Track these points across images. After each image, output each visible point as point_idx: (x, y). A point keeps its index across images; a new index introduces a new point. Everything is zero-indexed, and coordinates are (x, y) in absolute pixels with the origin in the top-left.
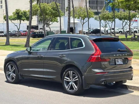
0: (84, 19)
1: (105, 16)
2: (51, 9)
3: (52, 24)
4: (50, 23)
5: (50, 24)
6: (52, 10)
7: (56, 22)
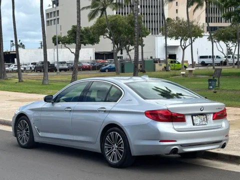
0: (186, 40)
3: (133, 49)
4: (131, 47)
5: (130, 49)
6: (130, 25)
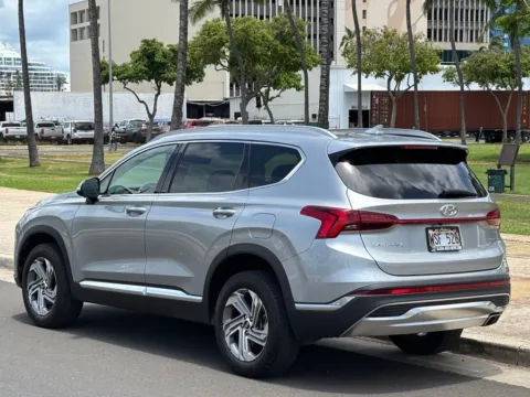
0: (402, 77)
1: (483, 66)
2: (271, 38)
3: (278, 96)
4: (273, 93)
5: (270, 96)
6: (278, 42)
7: (294, 90)
